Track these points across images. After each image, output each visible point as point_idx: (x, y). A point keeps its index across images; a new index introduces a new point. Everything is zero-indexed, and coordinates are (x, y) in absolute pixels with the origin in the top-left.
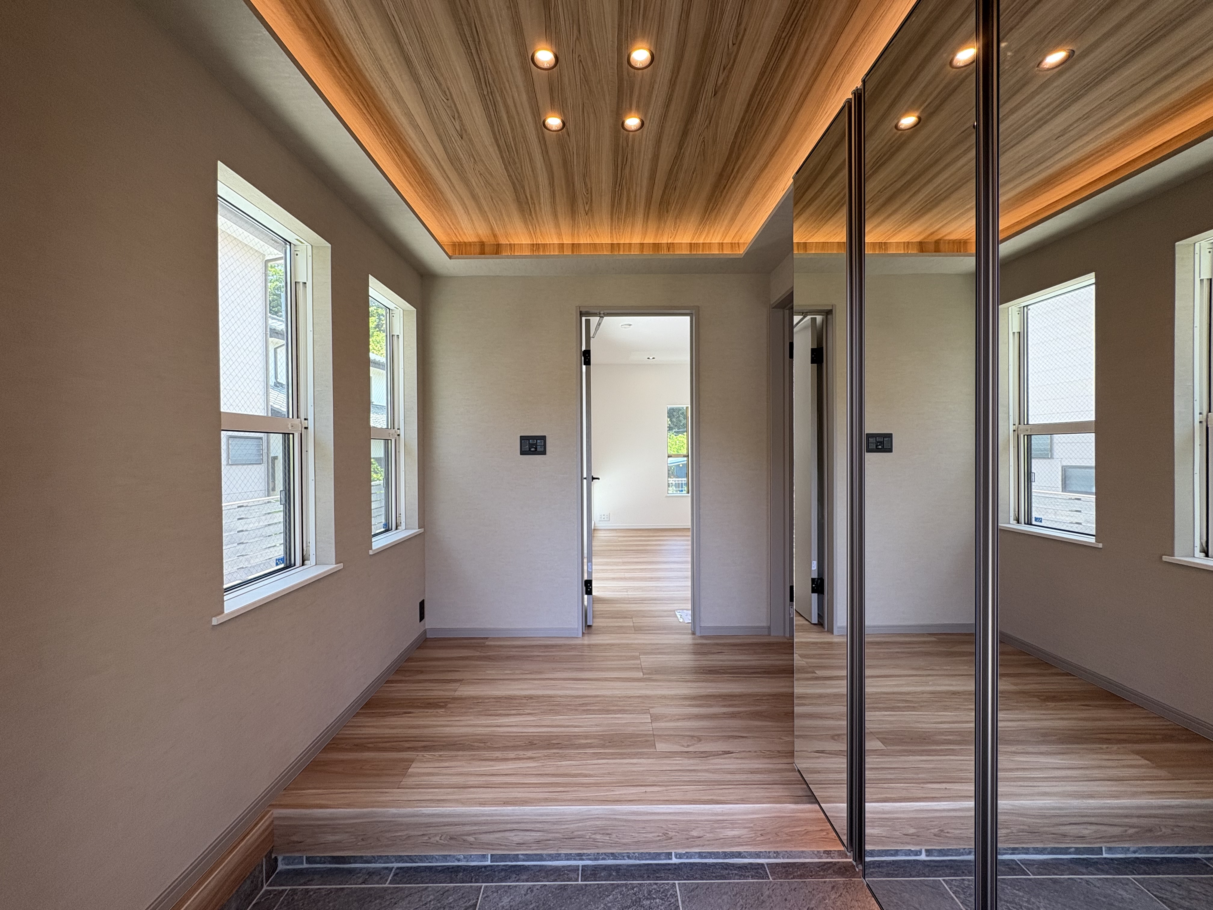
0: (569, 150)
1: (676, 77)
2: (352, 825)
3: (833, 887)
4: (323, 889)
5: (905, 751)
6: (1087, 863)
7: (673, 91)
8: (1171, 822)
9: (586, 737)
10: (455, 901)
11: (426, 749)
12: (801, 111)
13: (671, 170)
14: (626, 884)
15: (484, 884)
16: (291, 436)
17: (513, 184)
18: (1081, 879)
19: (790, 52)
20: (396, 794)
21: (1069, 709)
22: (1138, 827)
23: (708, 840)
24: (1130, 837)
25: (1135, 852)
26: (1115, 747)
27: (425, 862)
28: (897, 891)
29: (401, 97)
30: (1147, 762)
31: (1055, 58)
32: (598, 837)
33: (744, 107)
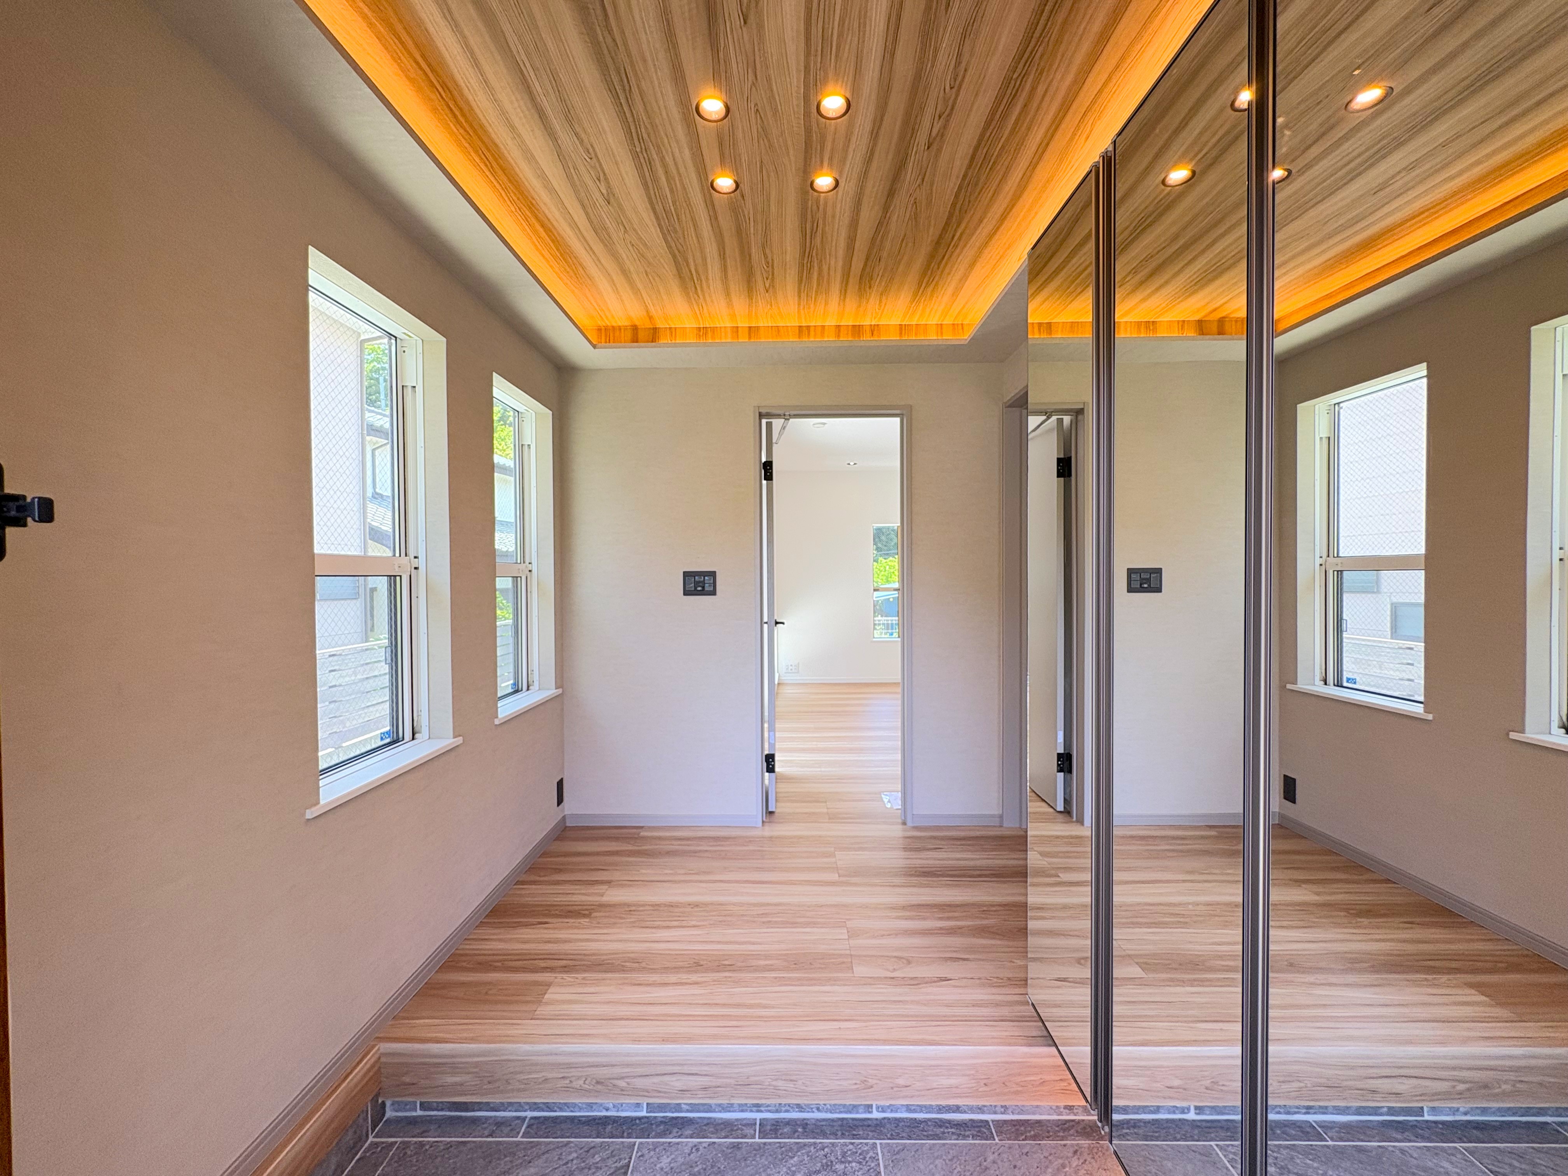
0: (744, 216)
1: (879, 128)
2: (477, 1065)
3: (1075, 1152)
4: (441, 1142)
5: (1172, 980)
6: (1401, 1127)
7: (875, 145)
8: (1512, 1076)
9: (767, 957)
10: (603, 1160)
11: (566, 969)
12: (1039, 167)
13: (873, 239)
14: (815, 1143)
15: (638, 1140)
16: (398, 578)
17: (674, 257)
18: (1394, 1146)
19: (1024, 95)
20: (529, 1026)
21: (1389, 928)
22: (1471, 1082)
23: (918, 1090)
24: (1461, 1094)
25: (1466, 1114)
26: (1444, 978)
27: (566, 1111)
28: (1157, 1158)
29: (532, 155)
30: (1483, 998)
31: (1368, 96)
32: (780, 1083)
33: (967, 162)
